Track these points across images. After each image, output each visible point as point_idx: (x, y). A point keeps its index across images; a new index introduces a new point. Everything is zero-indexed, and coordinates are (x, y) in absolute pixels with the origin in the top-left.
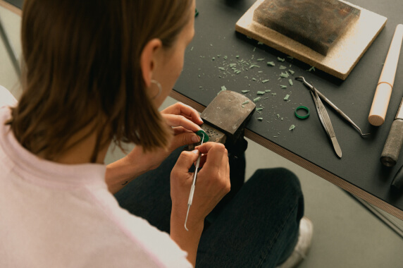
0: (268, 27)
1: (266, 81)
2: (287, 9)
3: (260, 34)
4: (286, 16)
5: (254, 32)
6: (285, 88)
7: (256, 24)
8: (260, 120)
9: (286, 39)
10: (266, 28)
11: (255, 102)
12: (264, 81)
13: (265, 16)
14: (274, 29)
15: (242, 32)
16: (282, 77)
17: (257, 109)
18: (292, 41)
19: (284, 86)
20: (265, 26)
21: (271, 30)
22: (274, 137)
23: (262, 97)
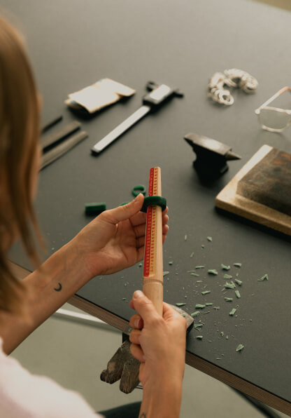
0: (255, 201)
1: (207, 292)
2: (277, 180)
3: (246, 209)
4: (277, 188)
5: (239, 206)
6: (230, 301)
7: (240, 197)
8: (200, 339)
9: (278, 214)
10: (252, 202)
11: (194, 317)
12: (204, 293)
13: (251, 188)
14: (262, 203)
15: (224, 208)
16: (227, 288)
17: (195, 326)
18: (285, 216)
19: (229, 299)
20: (252, 199)
21: (260, 205)
22: (217, 359)
23: (202, 312)
